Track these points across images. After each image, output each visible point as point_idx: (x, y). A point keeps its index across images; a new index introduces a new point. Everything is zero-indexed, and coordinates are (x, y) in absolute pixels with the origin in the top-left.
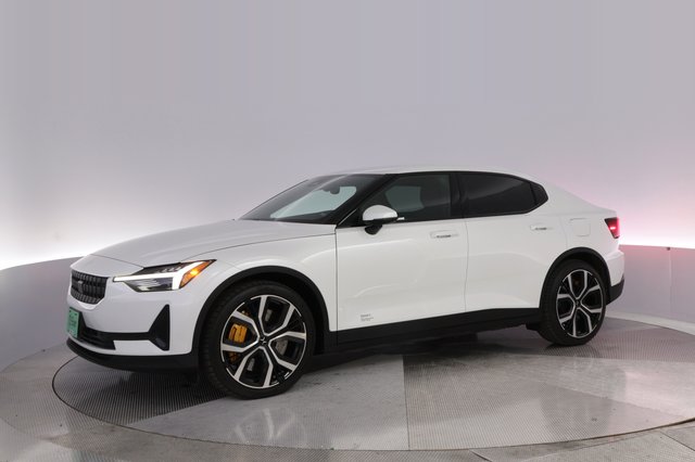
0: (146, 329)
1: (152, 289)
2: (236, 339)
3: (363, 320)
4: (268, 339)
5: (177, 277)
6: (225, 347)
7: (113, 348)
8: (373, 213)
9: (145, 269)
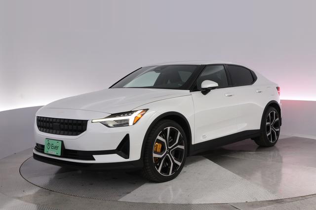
0: (115, 147)
1: (115, 126)
2: (158, 151)
3: (204, 138)
4: (170, 150)
5: (131, 118)
6: (155, 155)
7: (94, 159)
8: (206, 84)
9: (112, 114)
